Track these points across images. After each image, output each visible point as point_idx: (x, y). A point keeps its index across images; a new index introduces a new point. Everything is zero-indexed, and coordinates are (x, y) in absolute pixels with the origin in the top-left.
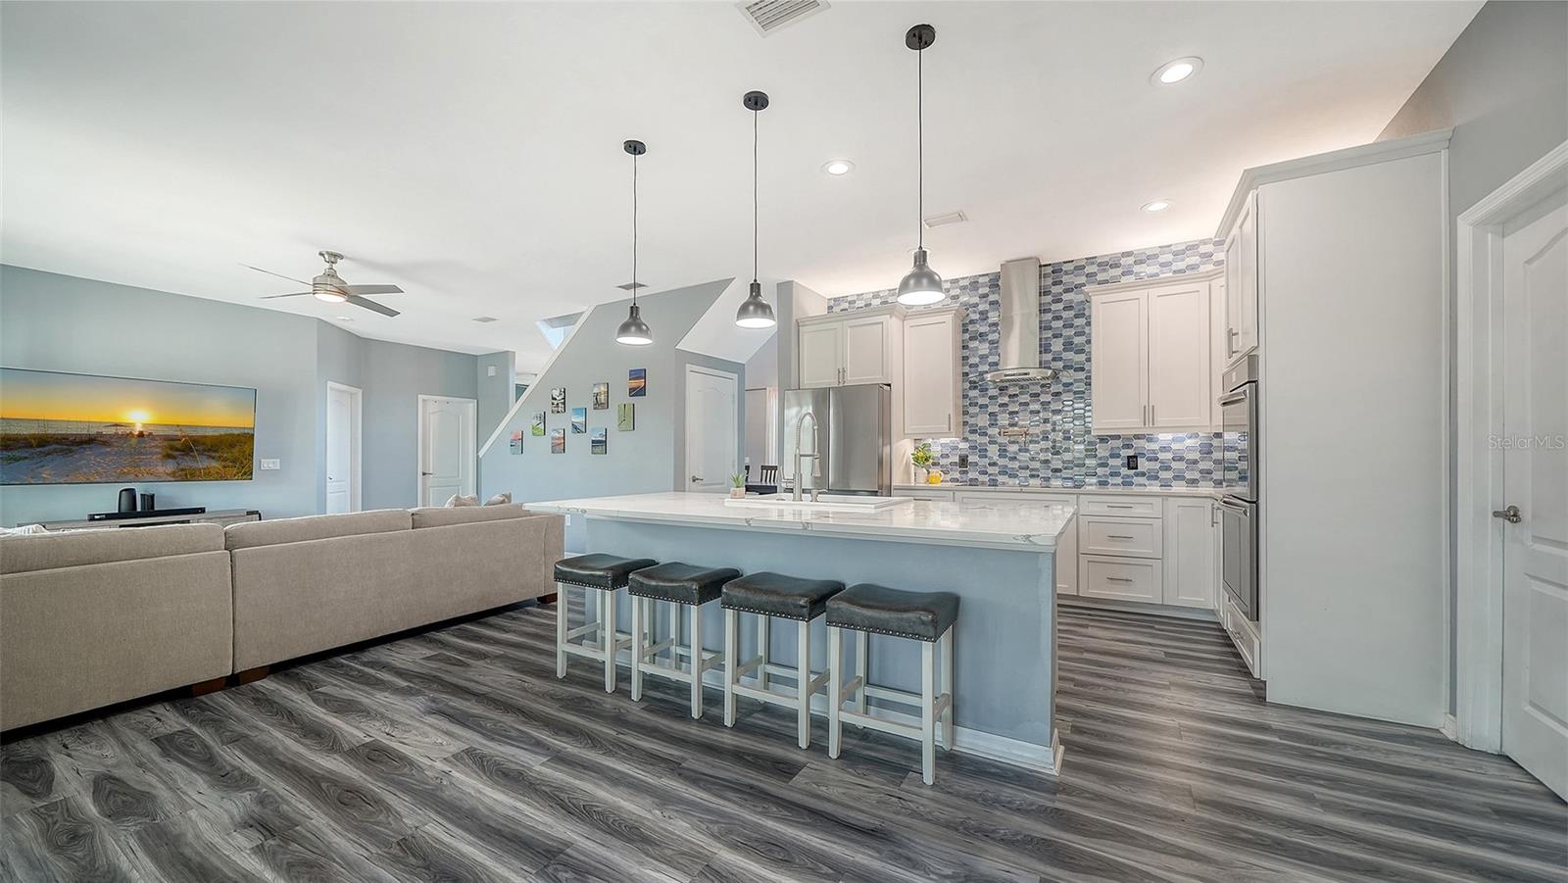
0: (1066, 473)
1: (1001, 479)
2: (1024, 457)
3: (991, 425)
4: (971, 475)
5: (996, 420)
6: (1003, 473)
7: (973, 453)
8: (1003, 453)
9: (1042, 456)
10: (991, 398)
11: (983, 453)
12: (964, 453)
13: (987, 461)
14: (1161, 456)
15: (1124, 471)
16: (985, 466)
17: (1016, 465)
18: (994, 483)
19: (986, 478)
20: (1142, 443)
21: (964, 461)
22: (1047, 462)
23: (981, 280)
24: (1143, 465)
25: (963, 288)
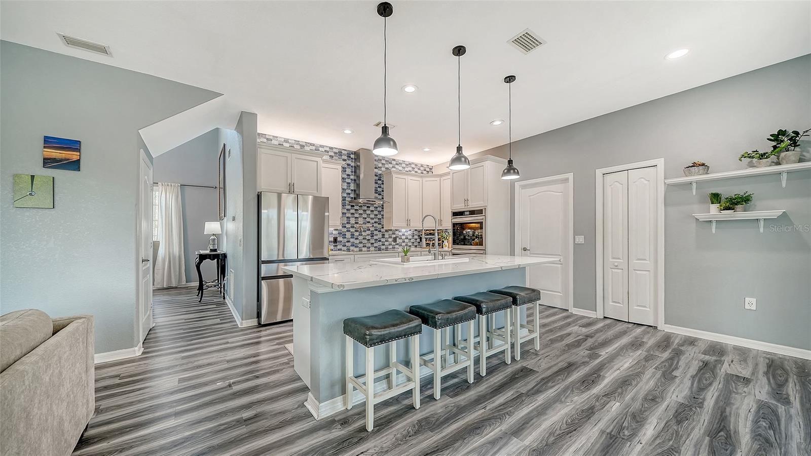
0: (375, 245)
1: (352, 248)
2: (361, 238)
3: (348, 223)
4: (339, 247)
5: (350, 221)
6: (352, 245)
7: (339, 236)
8: (353, 235)
9: (367, 238)
10: (347, 210)
11: (344, 236)
12: (335, 236)
13: (346, 240)
14: (403, 237)
15: (393, 243)
16: (345, 243)
17: (357, 241)
18: (348, 250)
19: (345, 248)
20: (397, 232)
21: (335, 240)
22: (369, 240)
23: (343, 152)
24: (398, 241)
25: (335, 153)
